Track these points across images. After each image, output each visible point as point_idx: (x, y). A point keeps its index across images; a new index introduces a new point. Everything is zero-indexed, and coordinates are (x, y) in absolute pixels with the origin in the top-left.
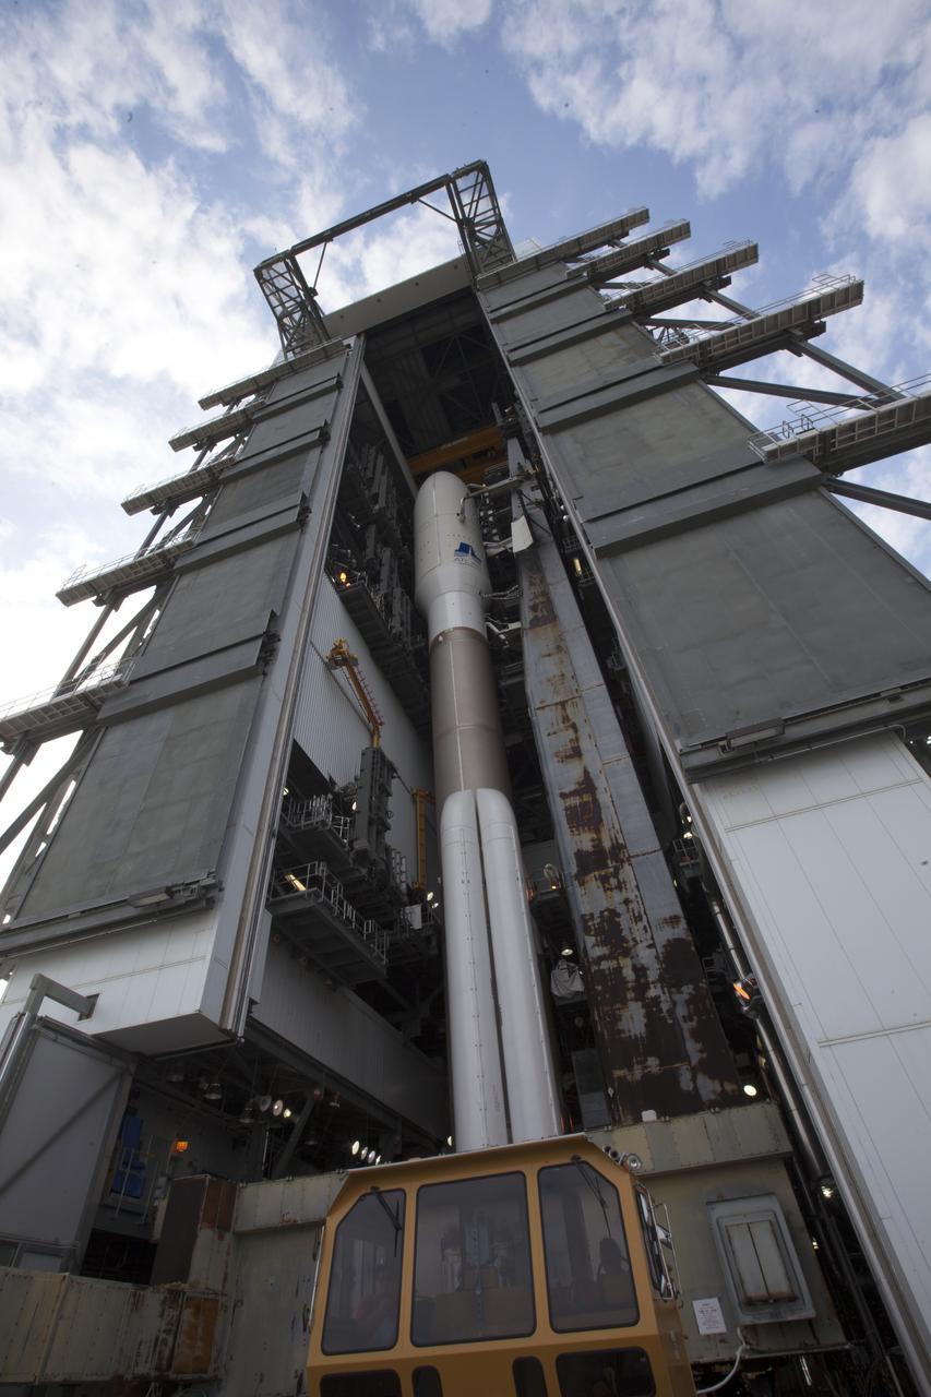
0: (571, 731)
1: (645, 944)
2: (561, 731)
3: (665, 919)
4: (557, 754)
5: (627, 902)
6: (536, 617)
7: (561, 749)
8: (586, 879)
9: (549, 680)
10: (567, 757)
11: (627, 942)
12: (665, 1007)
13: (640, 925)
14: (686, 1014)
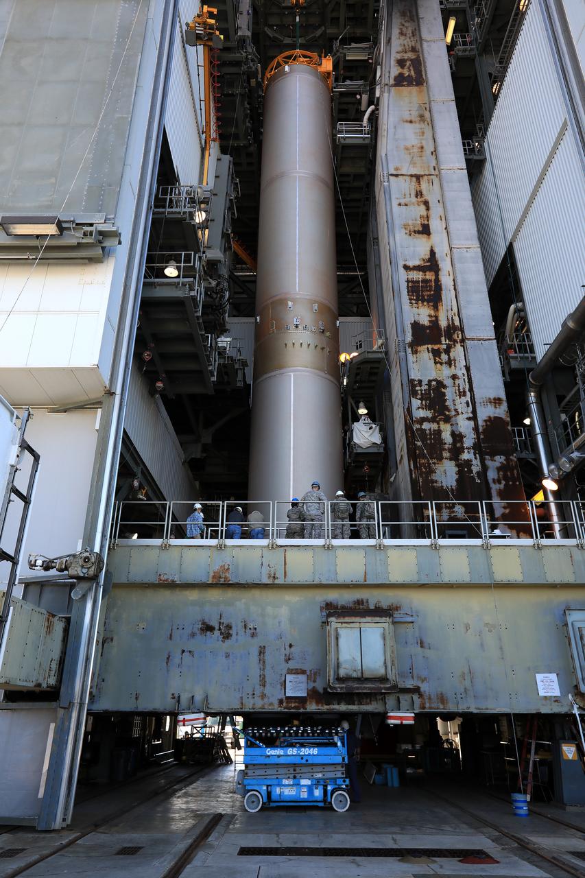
0: (423, 207)
1: (465, 416)
2: (413, 204)
3: (490, 399)
4: (405, 226)
5: (454, 377)
6: (401, 75)
7: (410, 222)
8: (419, 349)
9: (407, 149)
10: (415, 232)
11: (449, 411)
12: (476, 468)
13: (464, 400)
14: (496, 477)
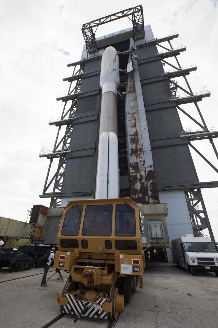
0: (134, 120)
1: (143, 171)
2: (132, 120)
3: (149, 166)
4: (130, 125)
5: (141, 161)
6: (130, 90)
7: (131, 124)
8: (132, 155)
9: (131, 107)
10: (132, 126)
11: (139, 170)
12: (145, 184)
13: (143, 167)
14: (150, 186)
